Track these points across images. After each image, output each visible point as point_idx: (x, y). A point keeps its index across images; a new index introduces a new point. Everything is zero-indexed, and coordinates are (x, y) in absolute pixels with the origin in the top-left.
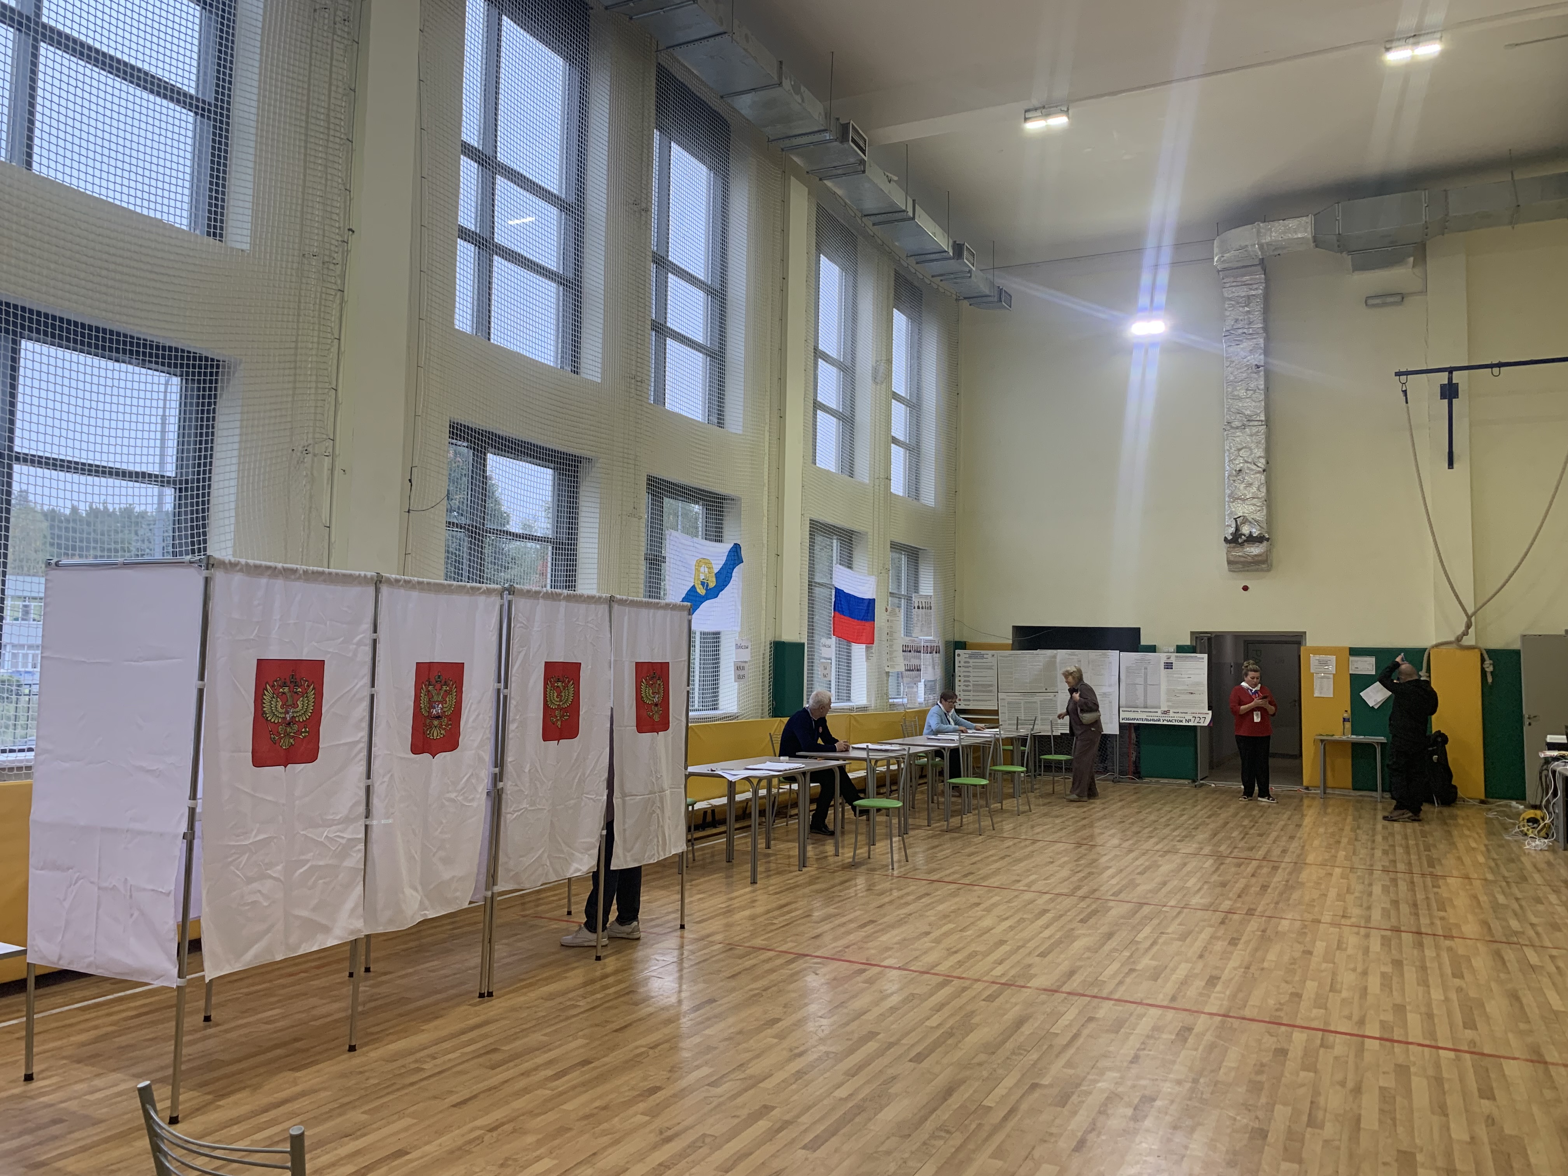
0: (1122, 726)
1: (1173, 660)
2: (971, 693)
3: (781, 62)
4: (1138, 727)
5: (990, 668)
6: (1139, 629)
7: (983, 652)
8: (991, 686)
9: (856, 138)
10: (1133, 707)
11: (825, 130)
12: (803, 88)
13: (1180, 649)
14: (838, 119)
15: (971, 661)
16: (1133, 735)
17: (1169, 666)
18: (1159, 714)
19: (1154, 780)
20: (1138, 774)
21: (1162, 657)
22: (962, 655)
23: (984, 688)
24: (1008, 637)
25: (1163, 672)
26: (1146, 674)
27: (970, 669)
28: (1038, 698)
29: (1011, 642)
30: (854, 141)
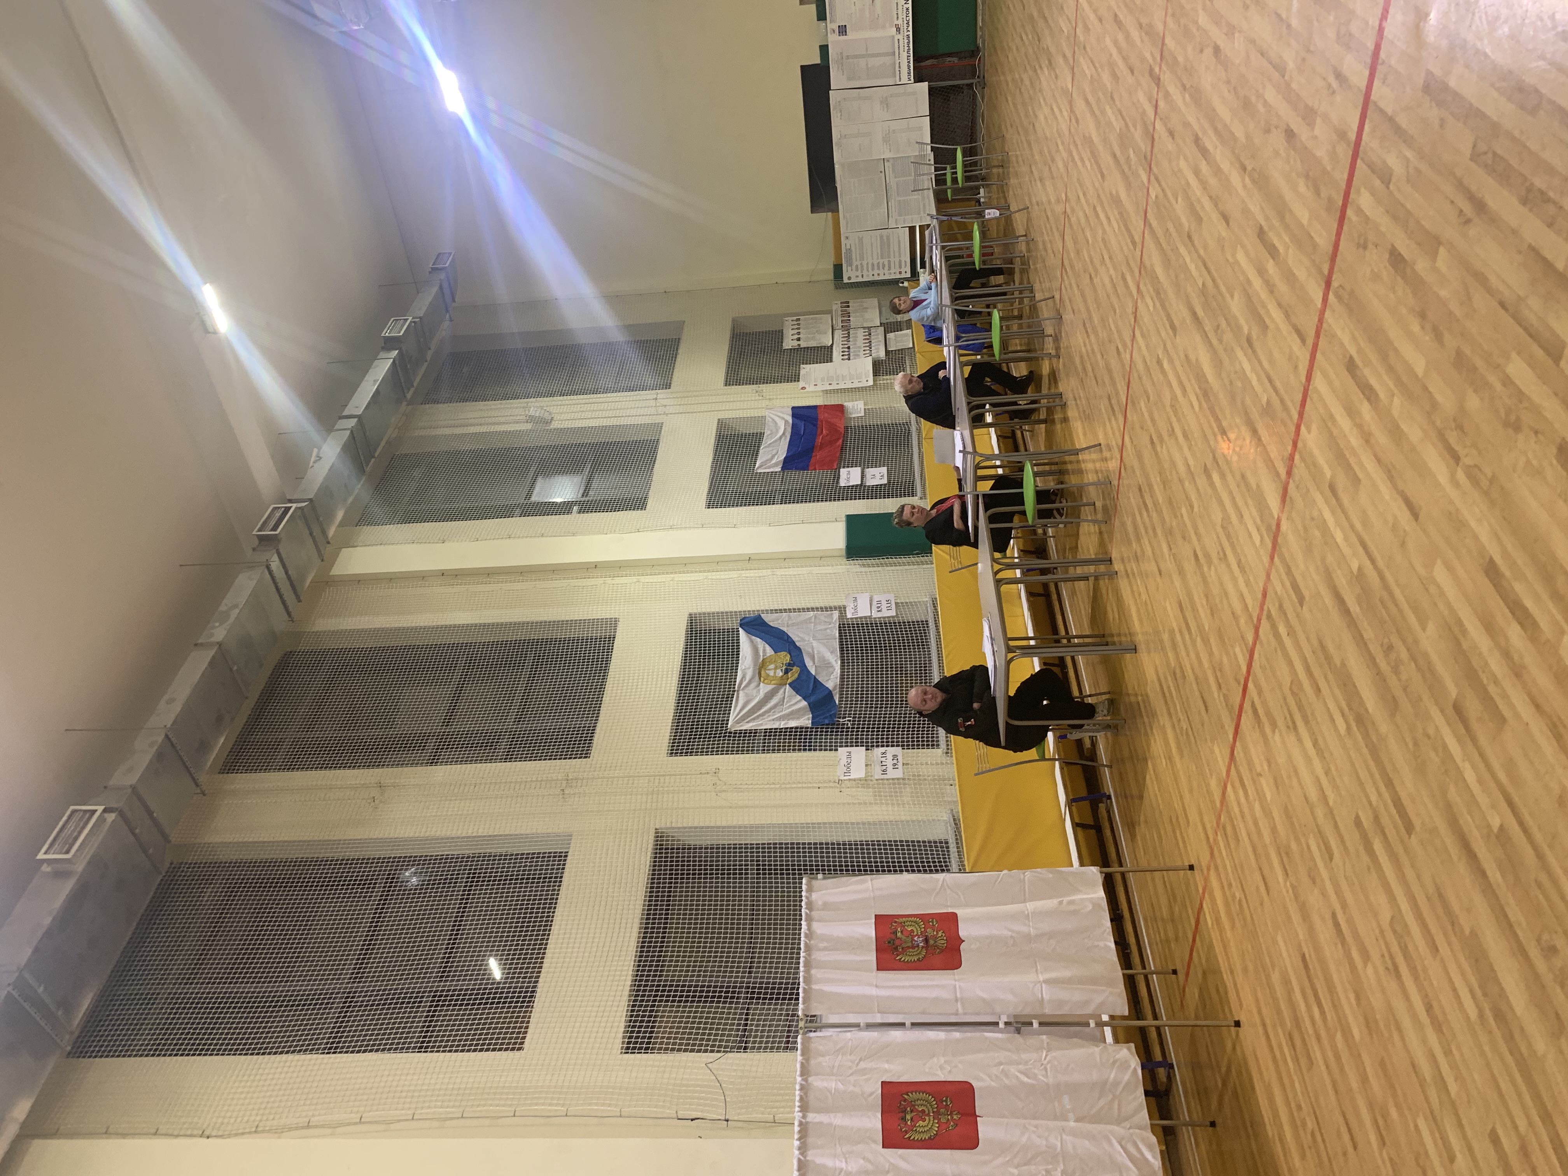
0: (918, 79)
1: (835, 26)
2: (892, 260)
3: (196, 645)
4: (918, 58)
5: (861, 240)
6: (803, 68)
7: (843, 251)
8: (881, 237)
9: (272, 523)
10: (894, 70)
11: (268, 567)
12: (223, 608)
13: (822, 16)
14: (254, 549)
15: (855, 263)
16: (928, 62)
17: (843, 30)
18: (900, 37)
19: (979, 33)
20: (974, 52)
21: (833, 40)
22: (850, 275)
23: (885, 244)
24: (823, 218)
25: (851, 35)
26: (856, 57)
27: (865, 263)
28: (892, 181)
29: (830, 214)
30: (275, 528)
